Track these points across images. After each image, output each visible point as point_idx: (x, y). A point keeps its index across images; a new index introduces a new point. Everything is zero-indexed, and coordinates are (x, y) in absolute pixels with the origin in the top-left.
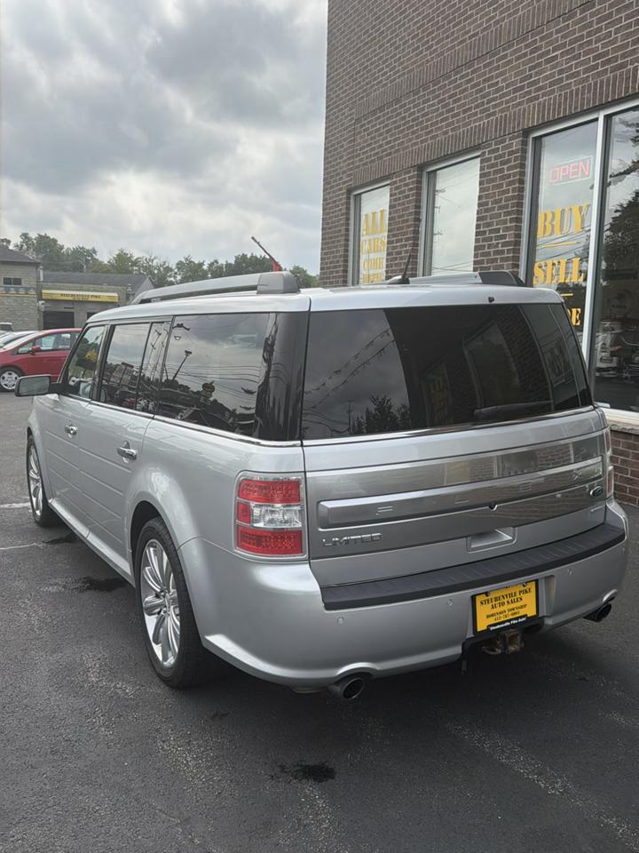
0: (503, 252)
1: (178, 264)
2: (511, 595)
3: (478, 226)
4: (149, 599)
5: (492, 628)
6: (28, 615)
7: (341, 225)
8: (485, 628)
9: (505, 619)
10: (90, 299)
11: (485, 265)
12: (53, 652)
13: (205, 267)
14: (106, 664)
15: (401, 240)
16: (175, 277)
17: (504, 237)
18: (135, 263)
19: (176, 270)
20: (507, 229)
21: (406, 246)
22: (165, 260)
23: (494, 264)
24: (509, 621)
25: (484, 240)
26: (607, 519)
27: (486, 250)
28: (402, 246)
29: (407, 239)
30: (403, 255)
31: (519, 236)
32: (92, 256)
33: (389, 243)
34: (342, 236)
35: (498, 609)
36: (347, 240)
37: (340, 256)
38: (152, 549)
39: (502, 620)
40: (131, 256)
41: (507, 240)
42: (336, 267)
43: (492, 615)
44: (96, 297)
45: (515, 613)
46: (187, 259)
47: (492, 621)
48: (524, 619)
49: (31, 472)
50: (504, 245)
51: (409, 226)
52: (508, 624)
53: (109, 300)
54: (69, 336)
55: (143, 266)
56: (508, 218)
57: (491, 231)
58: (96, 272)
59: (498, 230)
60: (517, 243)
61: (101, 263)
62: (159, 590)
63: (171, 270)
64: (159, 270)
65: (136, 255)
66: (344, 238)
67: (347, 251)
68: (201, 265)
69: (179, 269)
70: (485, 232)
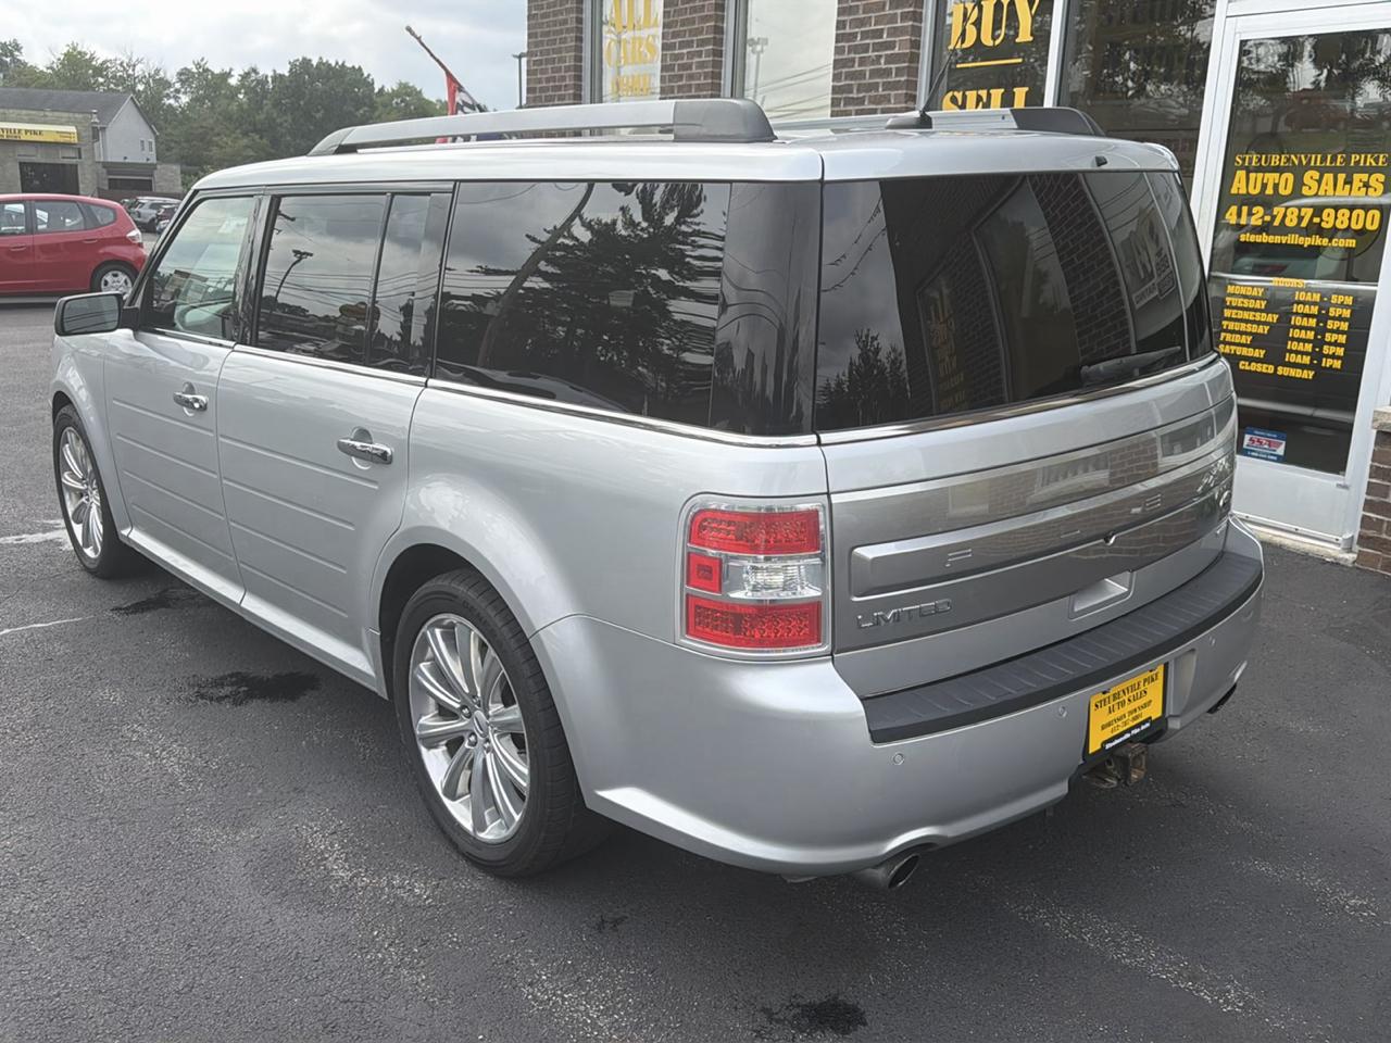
0: (887, 72)
1: (180, 74)
2: (1133, 688)
3: (840, 25)
4: (428, 721)
5: (1108, 746)
6: (153, 755)
7: (568, 11)
8: (1099, 747)
9: (1125, 728)
10: (24, 137)
11: (855, 96)
12: (237, 826)
13: (233, 81)
14: (351, 841)
15: (689, 44)
16: (176, 98)
17: (891, 45)
18: (100, 70)
19: (178, 86)
20: (894, 32)
21: (699, 54)
22: (157, 65)
23: (873, 93)
24: (1129, 731)
25: (853, 49)
26: (1228, 543)
27: (857, 68)
28: (691, 55)
29: (702, 43)
30: (694, 70)
31: (916, 45)
32: (12, 55)
33: (665, 47)
34: (568, 31)
35: (1118, 713)
36: (580, 39)
37: (568, 69)
38: (438, 632)
39: (1121, 730)
40: (92, 58)
41: (896, 50)
42: (559, 88)
43: (1109, 724)
44: (35, 132)
45: (1137, 717)
46: (198, 65)
47: (1108, 734)
48: (1148, 725)
49: (66, 475)
50: (890, 59)
51: (705, 19)
52: (1128, 736)
53: (62, 140)
54: (20, 208)
55: (114, 77)
56: (899, 11)
57: (865, 35)
58: (27, 85)
59: (879, 33)
60: (914, 58)
61: (33, 69)
62: (457, 706)
63: (168, 84)
64: (147, 83)
65: (102, 55)
66: (573, 35)
67: (579, 59)
68: (227, 75)
69: (183, 82)
70: (854, 36)
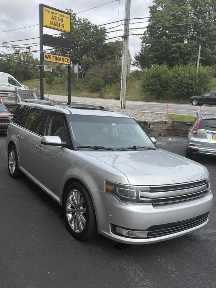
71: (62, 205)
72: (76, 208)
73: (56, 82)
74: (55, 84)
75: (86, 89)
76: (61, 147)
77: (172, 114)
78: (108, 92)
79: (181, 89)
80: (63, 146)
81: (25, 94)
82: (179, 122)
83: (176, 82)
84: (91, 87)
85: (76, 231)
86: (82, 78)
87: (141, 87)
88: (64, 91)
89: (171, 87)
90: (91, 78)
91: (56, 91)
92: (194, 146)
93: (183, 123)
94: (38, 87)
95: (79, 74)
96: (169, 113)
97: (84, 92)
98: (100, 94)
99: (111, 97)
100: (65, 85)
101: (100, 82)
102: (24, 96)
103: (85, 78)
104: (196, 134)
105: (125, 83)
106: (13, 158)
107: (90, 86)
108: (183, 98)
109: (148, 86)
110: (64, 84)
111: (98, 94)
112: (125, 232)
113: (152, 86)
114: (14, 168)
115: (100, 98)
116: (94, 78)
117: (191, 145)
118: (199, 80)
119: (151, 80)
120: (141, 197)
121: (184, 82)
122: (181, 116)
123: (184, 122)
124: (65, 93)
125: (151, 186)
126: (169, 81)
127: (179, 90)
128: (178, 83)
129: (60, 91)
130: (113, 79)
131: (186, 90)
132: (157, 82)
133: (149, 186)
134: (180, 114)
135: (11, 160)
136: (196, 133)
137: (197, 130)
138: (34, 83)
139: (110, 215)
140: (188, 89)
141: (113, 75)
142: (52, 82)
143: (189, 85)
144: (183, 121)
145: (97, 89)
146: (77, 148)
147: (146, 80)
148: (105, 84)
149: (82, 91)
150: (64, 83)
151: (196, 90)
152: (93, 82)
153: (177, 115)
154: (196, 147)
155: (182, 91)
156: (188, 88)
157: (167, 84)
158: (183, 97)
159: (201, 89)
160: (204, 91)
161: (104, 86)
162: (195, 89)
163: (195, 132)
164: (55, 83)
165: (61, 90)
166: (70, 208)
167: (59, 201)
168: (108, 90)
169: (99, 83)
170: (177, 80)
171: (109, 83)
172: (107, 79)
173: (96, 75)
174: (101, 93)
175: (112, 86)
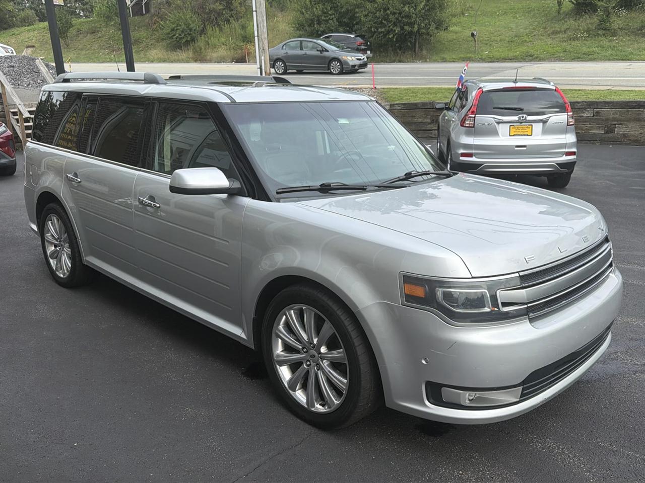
71: (254, 349)
72: (305, 350)
73: (79, 30)
74: (77, 36)
75: (158, 41)
76: (225, 196)
77: (383, 88)
78: (215, 47)
79: (387, 28)
80: (232, 193)
81: (13, 67)
82: (404, 104)
83: (373, 10)
84: (170, 36)
85: (313, 409)
86: (142, 15)
87: (294, 27)
88: (103, 51)
89: (364, 25)
90: (166, 15)
91: (83, 52)
92: (470, 155)
93: (415, 107)
94: (34, 47)
95: (134, 5)
96: (377, 87)
97: (155, 51)
98: (194, 53)
99: (224, 58)
100: (103, 36)
101: (190, 22)
102: (9, 71)
103: (152, 16)
104: (474, 127)
105: (263, 20)
106: (56, 237)
107: (169, 34)
108: (390, 49)
109: (309, 26)
110: (100, 35)
111: (191, 54)
112: (466, 397)
113: (319, 23)
114: (66, 262)
115: (196, 61)
116: (176, 11)
117: (463, 155)
118: (426, 5)
119: (315, 9)
120: (505, 304)
121: (391, 9)
122: (405, 89)
123: (416, 104)
124: (107, 57)
125: (521, 274)
126: (357, 10)
127: (383, 30)
128: (378, 14)
129: (92, 53)
130: (222, 14)
131: (397, 30)
132: (331, 15)
133: (517, 275)
134: (402, 87)
135: (52, 243)
136: (472, 126)
137: (475, 117)
138: (21, 38)
139: (424, 362)
140: (401, 27)
141: (220, 4)
142: (67, 31)
143: (402, 17)
144: (413, 101)
145: (187, 41)
146: (278, 193)
147: (303, 10)
148: (205, 25)
149: (148, 48)
150: (98, 32)
151: (419, 29)
152: (173, 23)
153: (396, 88)
154: (473, 159)
155: (388, 32)
156: (402, 25)
157: (352, 18)
158: (392, 47)
159: (430, 25)
160: (437, 28)
161: (203, 32)
162: (416, 26)
163: (469, 124)
164: (74, 32)
165: (94, 50)
166: (282, 353)
167: (243, 336)
168: (213, 41)
169: (190, 24)
170: (376, 5)
171: (214, 23)
172: (208, 14)
173: (178, 5)
174: (198, 49)
175: (221, 30)
